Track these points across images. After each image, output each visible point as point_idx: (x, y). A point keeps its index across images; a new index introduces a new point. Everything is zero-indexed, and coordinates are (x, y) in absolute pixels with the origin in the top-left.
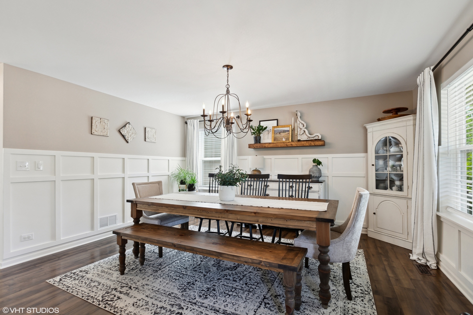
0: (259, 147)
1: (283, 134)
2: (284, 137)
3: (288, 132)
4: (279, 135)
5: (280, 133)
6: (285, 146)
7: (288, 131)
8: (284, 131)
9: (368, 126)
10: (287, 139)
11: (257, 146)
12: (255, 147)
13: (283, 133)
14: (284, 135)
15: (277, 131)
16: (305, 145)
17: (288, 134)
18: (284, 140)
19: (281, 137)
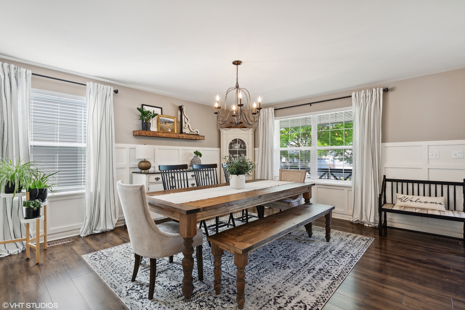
0: (152, 135)
1: (168, 125)
2: (169, 127)
3: (173, 124)
4: (165, 125)
5: (165, 123)
6: (178, 137)
7: (173, 122)
8: (170, 122)
9: (221, 130)
10: (172, 130)
11: (150, 134)
12: (148, 135)
13: (168, 123)
14: (170, 125)
15: (163, 120)
16: (193, 138)
17: (173, 126)
18: (170, 130)
19: (167, 127)
